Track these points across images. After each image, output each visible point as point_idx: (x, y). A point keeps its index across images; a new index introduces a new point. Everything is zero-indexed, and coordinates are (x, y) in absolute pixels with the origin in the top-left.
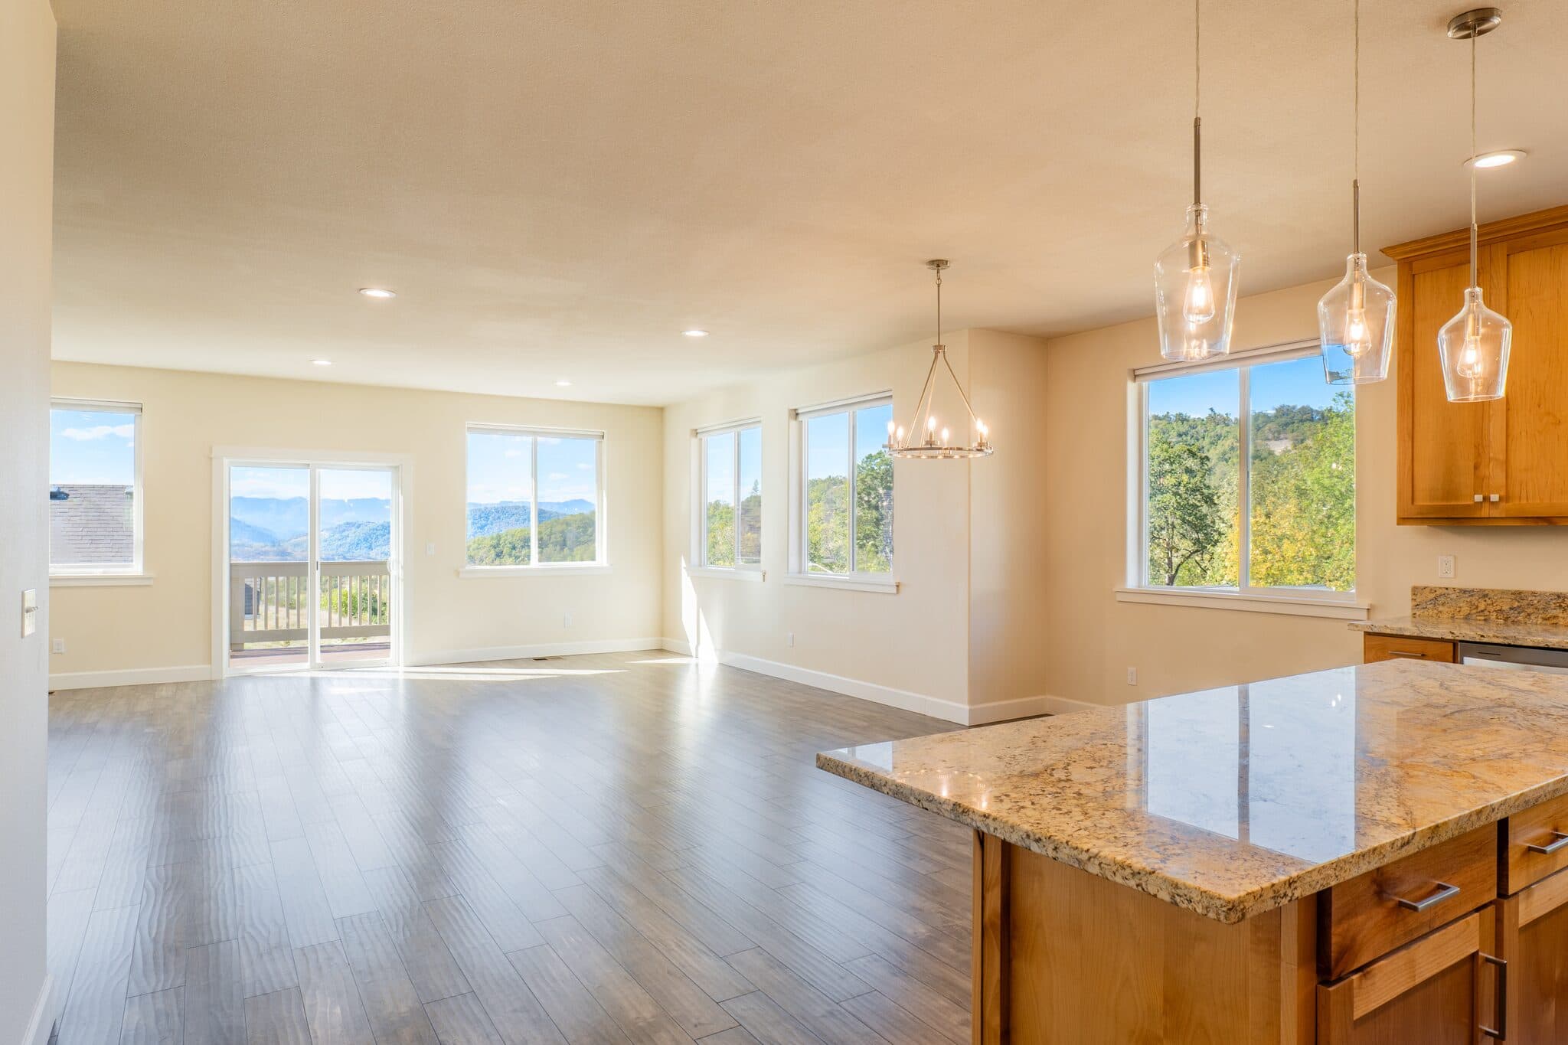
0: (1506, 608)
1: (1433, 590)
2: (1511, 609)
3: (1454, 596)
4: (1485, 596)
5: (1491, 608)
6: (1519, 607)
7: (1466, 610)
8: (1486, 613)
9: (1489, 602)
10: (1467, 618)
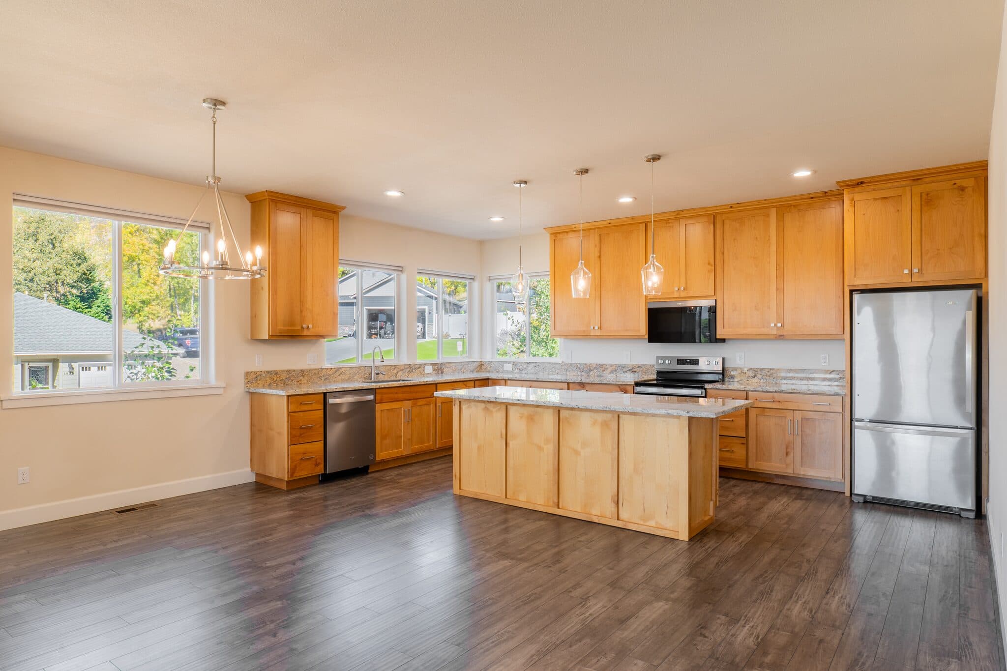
0: (284, 378)
1: (255, 373)
2: (286, 378)
3: (264, 375)
4: (276, 373)
5: (279, 379)
6: (289, 377)
7: (269, 381)
8: (277, 382)
9: (278, 376)
10: (270, 385)
